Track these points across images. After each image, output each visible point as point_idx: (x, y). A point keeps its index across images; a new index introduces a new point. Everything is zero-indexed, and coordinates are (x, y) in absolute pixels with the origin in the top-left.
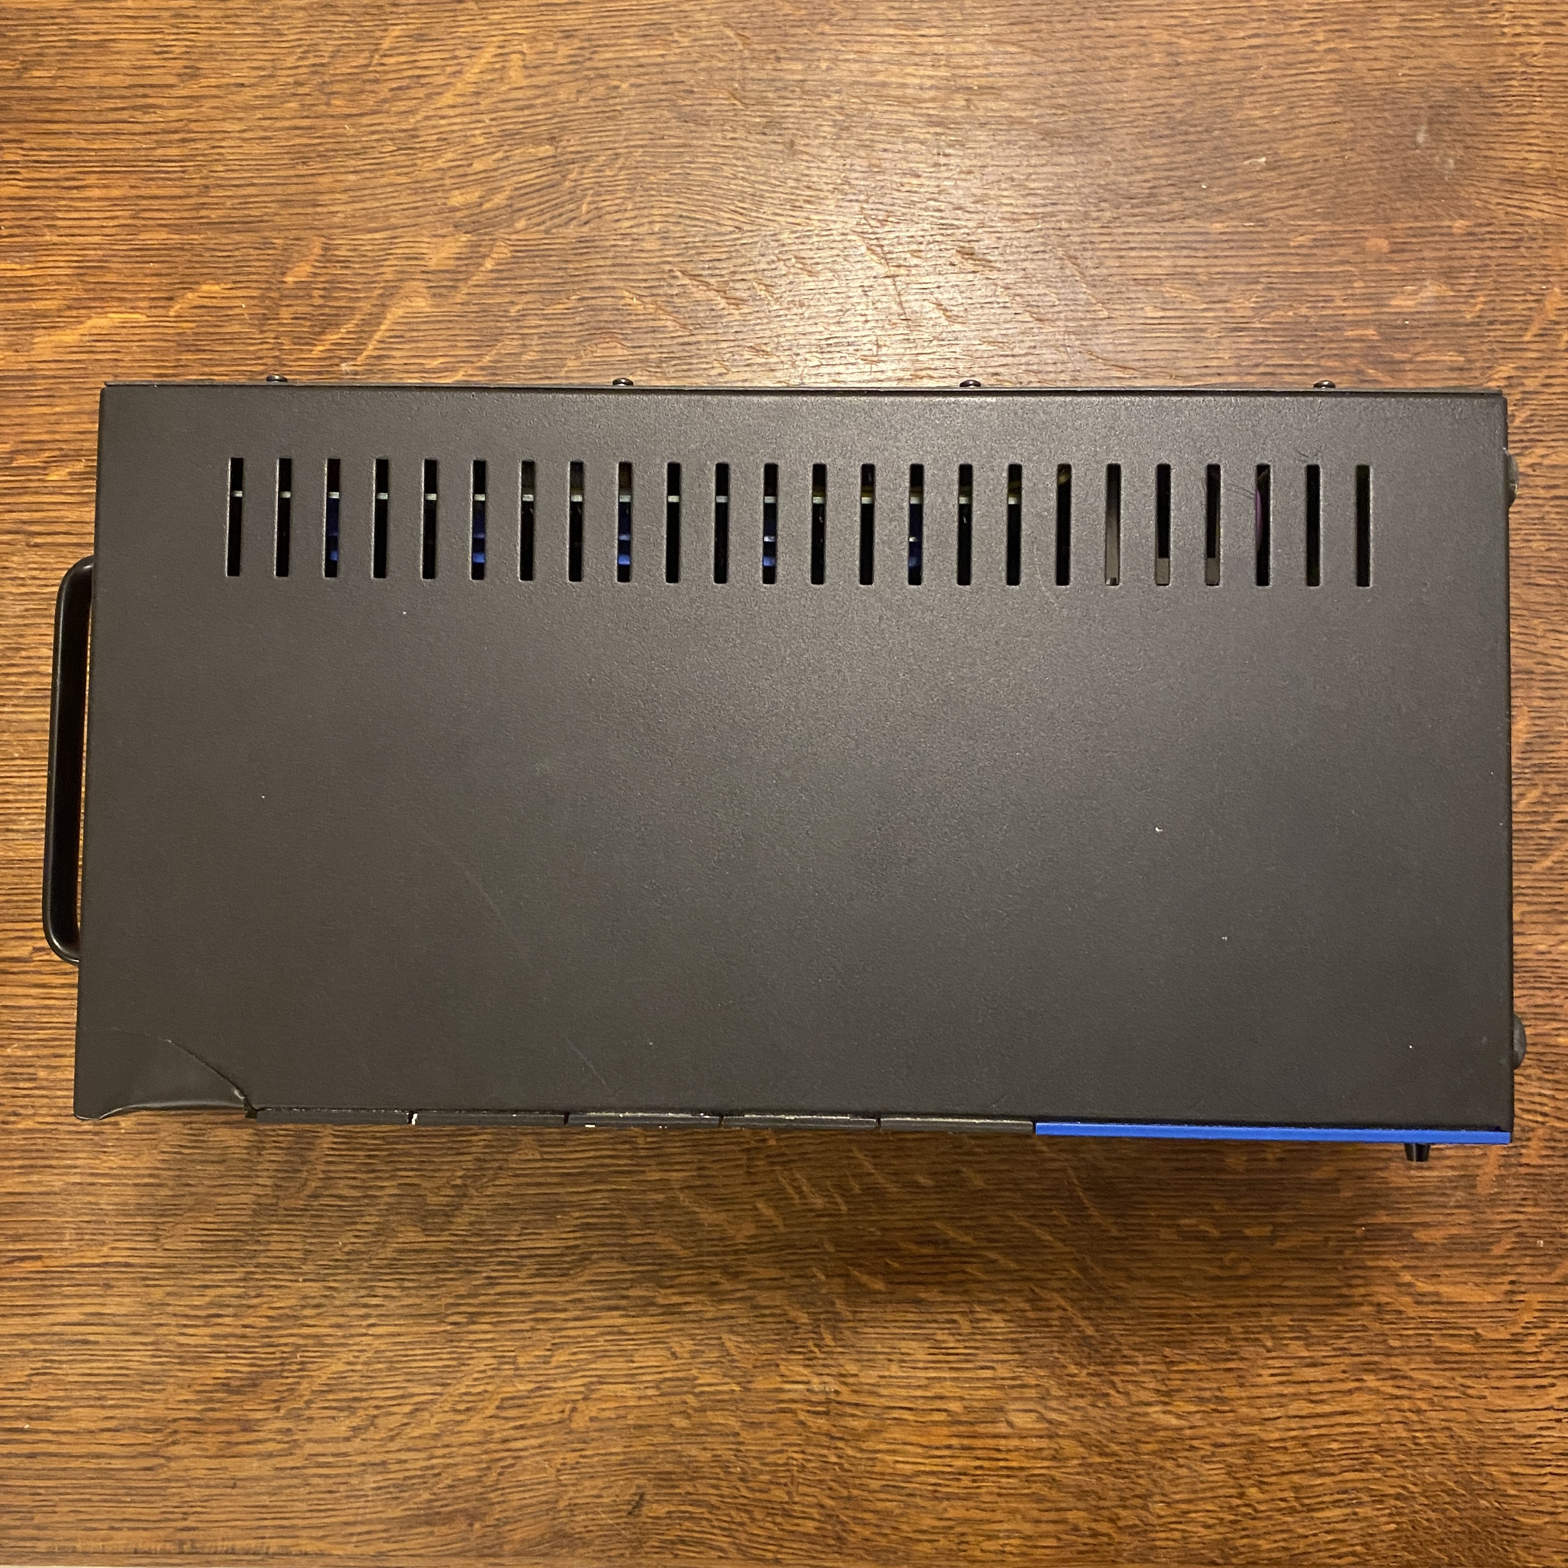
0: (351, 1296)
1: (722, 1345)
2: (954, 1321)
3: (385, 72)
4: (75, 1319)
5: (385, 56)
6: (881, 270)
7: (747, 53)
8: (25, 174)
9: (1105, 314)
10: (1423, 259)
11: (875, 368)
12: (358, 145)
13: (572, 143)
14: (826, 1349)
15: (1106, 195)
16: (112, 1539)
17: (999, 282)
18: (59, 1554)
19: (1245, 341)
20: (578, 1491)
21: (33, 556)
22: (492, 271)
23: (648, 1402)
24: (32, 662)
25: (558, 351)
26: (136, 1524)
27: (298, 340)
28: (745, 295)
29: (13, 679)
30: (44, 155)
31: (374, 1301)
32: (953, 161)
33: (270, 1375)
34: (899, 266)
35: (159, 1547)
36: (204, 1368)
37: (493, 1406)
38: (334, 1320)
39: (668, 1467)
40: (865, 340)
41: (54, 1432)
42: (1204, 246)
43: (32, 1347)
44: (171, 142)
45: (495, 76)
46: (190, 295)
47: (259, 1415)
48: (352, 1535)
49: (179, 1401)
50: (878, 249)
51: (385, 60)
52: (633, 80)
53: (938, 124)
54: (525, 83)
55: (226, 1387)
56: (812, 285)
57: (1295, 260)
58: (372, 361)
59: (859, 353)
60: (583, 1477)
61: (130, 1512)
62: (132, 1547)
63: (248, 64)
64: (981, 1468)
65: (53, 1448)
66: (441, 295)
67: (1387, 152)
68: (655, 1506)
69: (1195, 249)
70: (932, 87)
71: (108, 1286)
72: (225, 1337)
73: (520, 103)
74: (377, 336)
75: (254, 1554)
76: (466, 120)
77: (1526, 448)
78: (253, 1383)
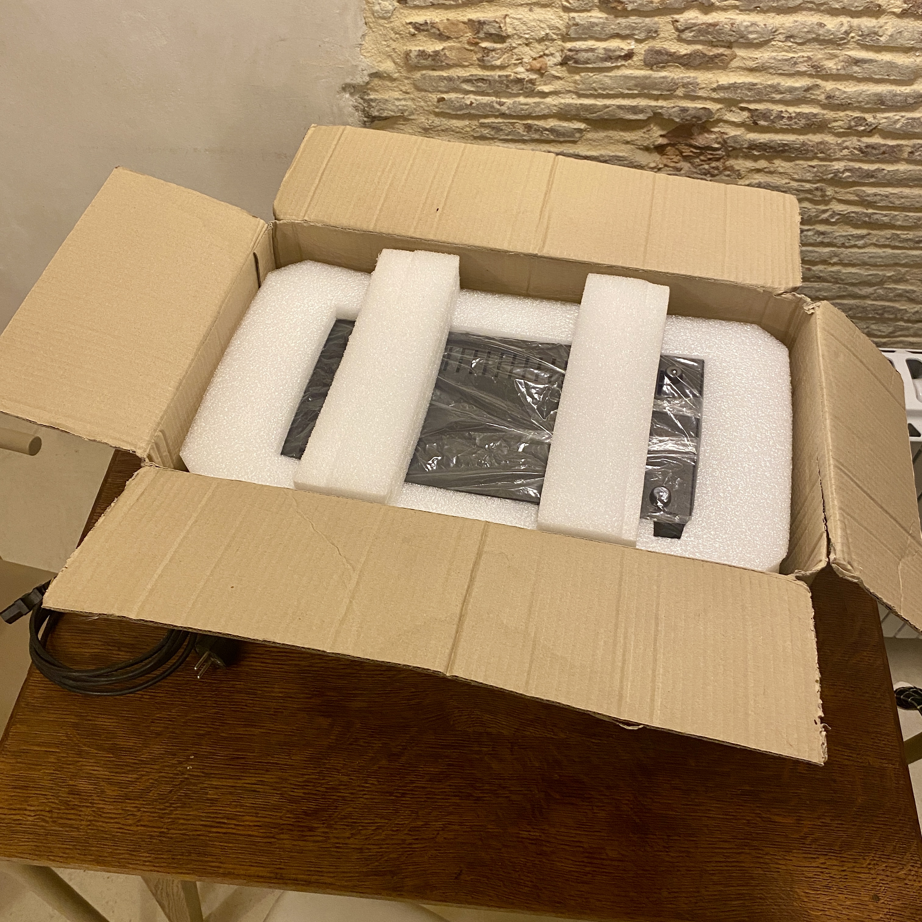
0: (358, 783)
1: (497, 814)
2: (586, 812)
4: (253, 782)
14: (537, 819)
31: (367, 785)
33: (323, 810)
35: (268, 875)
36: (298, 805)
39: (473, 860)
41: (236, 825)
43: (234, 791)
47: (316, 825)
49: (286, 817)
55: (306, 813)
64: (595, 871)
65: (234, 831)
68: (466, 876)
71: (267, 771)
72: (309, 794)
78: (316, 812)
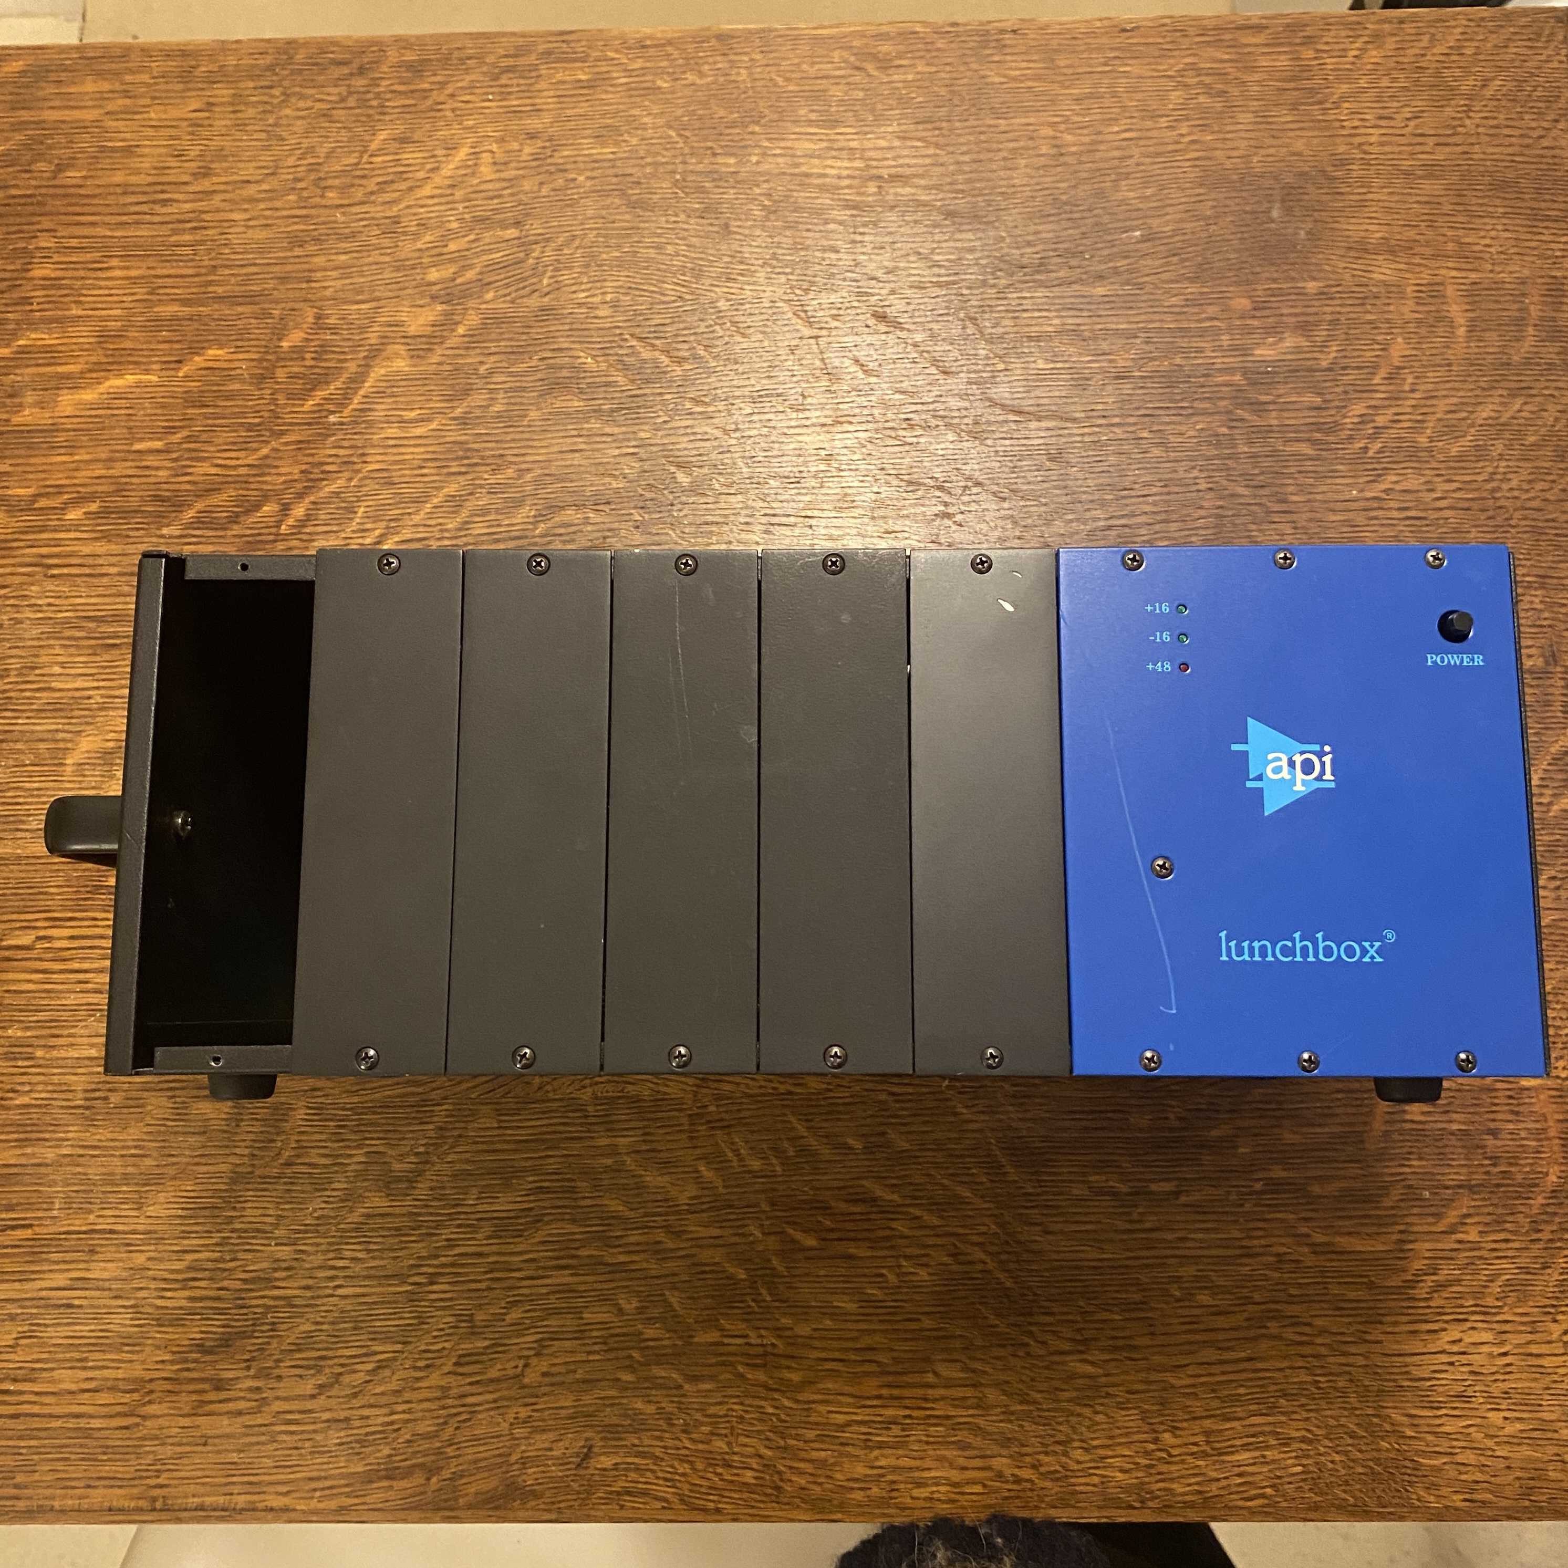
0: (318, 1259)
1: (665, 1301)
2: (882, 1275)
3: (373, 169)
4: (62, 1284)
5: (371, 156)
6: (807, 332)
7: (687, 150)
8: (56, 258)
9: (1001, 366)
10: (1282, 315)
11: (801, 415)
12: (347, 231)
13: (535, 227)
14: (762, 1304)
15: (1002, 266)
16: (87, 1497)
17: (910, 341)
18: (39, 1512)
19: (1127, 388)
20: (530, 1444)
21: (50, 586)
22: (464, 336)
23: (597, 1357)
24: (45, 678)
25: (522, 404)
26: (113, 1481)
27: (291, 396)
28: (686, 354)
29: (28, 694)
30: (74, 242)
31: (341, 1263)
32: (867, 238)
33: (242, 1335)
34: (821, 328)
35: (132, 1504)
36: (181, 1329)
37: (451, 1363)
38: (304, 1282)
39: (615, 1420)
40: (793, 391)
41: (37, 1394)
42: (1089, 307)
43: (19, 1311)
44: (184, 230)
45: (469, 171)
46: (197, 358)
47: (230, 1375)
48: (315, 1490)
49: (157, 1362)
50: (802, 314)
51: (375, 159)
52: (589, 174)
53: (854, 208)
54: (493, 177)
55: (201, 1348)
56: (745, 346)
57: (1168, 317)
58: (357, 413)
59: (787, 403)
60: (535, 1430)
61: (106, 1470)
62: (107, 1504)
63: (254, 164)
64: (910, 1417)
65: (36, 1409)
66: (418, 357)
67: (1247, 225)
68: (602, 1458)
69: (1081, 310)
70: (848, 177)
71: (92, 1252)
72: (202, 1299)
73: (491, 194)
74: (362, 392)
75: (223, 1510)
76: (443, 208)
77: (1380, 475)
78: (226, 1342)
